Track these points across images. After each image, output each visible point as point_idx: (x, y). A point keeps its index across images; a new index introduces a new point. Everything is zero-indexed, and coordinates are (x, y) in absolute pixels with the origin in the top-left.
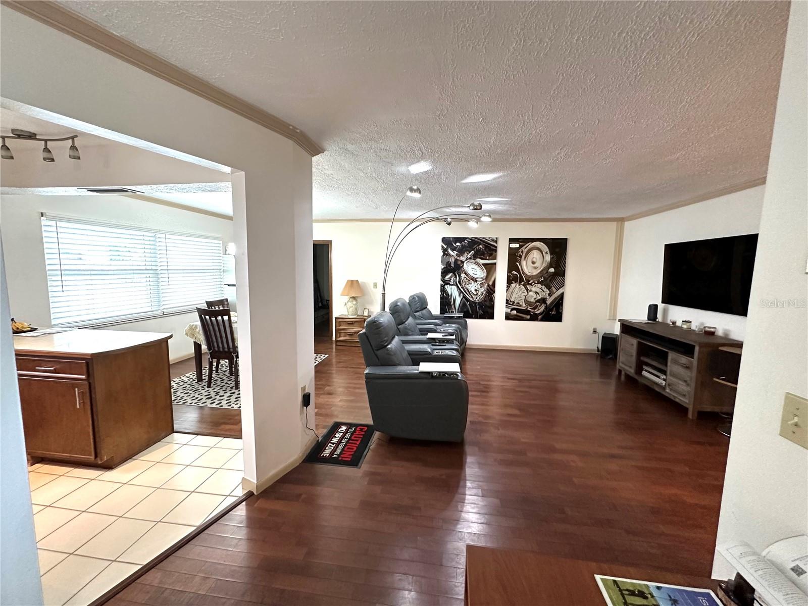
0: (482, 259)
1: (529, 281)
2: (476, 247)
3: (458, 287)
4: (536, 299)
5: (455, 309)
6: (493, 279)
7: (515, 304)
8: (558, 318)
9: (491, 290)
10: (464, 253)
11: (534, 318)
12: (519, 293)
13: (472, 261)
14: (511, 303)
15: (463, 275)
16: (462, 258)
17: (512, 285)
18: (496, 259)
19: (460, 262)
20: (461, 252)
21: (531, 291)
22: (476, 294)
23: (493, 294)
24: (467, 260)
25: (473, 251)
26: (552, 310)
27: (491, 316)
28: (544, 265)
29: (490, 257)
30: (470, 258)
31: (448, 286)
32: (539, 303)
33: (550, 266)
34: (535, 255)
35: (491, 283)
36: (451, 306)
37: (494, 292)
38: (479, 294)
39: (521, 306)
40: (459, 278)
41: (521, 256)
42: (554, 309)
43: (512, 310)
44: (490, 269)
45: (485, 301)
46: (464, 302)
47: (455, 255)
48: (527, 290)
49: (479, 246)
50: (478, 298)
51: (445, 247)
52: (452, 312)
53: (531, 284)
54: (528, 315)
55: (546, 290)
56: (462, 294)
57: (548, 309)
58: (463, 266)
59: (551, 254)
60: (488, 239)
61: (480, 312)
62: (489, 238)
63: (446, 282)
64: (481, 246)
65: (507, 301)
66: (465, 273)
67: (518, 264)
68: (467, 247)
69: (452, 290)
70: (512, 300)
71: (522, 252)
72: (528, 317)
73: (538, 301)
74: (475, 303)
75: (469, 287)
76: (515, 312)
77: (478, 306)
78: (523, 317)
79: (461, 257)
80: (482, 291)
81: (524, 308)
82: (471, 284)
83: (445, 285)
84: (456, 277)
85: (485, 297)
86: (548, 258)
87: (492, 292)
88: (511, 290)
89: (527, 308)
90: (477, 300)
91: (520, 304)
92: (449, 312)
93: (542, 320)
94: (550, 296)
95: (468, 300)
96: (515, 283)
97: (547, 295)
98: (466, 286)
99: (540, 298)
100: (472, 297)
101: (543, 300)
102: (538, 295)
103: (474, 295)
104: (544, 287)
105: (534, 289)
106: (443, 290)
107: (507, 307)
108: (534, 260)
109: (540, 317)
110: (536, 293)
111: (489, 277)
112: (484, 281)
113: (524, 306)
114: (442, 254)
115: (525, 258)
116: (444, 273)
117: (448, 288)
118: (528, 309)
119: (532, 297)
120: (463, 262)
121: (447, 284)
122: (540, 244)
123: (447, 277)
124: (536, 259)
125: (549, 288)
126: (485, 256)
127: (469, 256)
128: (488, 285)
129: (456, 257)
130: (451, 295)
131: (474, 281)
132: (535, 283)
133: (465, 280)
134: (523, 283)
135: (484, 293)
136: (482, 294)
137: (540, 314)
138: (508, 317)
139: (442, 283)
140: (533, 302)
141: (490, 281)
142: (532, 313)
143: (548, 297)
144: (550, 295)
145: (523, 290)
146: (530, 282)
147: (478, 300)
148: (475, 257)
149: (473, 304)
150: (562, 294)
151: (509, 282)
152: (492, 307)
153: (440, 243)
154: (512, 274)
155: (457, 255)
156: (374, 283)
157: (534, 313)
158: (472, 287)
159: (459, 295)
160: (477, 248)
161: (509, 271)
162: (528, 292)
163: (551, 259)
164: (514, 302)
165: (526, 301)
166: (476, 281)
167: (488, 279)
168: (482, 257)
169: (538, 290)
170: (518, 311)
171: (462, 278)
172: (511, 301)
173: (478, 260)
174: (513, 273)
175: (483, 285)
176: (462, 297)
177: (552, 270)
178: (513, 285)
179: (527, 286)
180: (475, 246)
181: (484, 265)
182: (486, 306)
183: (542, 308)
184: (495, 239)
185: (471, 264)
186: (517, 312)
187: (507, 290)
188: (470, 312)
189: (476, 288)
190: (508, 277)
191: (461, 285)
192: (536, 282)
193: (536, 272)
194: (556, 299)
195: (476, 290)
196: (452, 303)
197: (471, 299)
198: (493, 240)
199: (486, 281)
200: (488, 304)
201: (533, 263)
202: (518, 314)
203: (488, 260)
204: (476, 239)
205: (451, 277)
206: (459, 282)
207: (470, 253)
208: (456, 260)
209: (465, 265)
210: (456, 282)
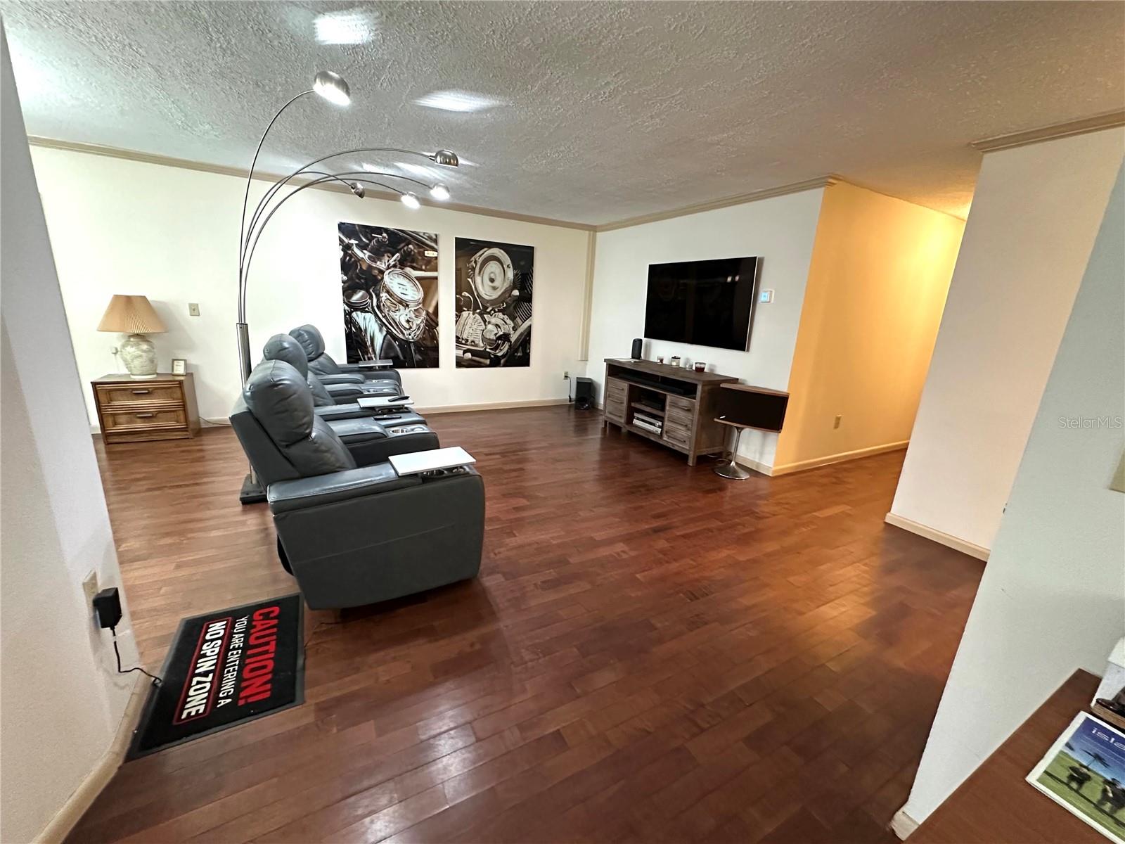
0: (414, 268)
1: (487, 308)
2: (403, 247)
3: (376, 316)
4: (497, 336)
5: (375, 354)
7: (468, 343)
8: (524, 361)
9: (432, 323)
10: (384, 256)
11: (495, 363)
12: (474, 326)
13: (398, 270)
14: (463, 342)
15: (384, 295)
16: (381, 265)
17: (463, 313)
18: (436, 270)
19: (376, 271)
20: (377, 254)
21: (489, 323)
22: (408, 327)
23: (435, 328)
24: (388, 268)
25: (398, 254)
26: (516, 351)
27: (435, 363)
28: (506, 285)
29: (428, 267)
30: (395, 266)
31: (359, 313)
32: (501, 340)
33: (514, 287)
34: (493, 267)
35: (431, 310)
36: (366, 347)
37: (437, 325)
38: (414, 327)
39: (476, 345)
40: (378, 300)
41: (473, 269)
42: (521, 348)
43: (465, 352)
44: (429, 285)
45: (424, 339)
46: (389, 340)
47: (366, 257)
48: (485, 321)
49: (408, 245)
50: (412, 335)
51: (346, 241)
52: (370, 359)
53: (489, 313)
54: (487, 359)
55: (509, 321)
56: (384, 328)
57: (512, 350)
58: (383, 278)
59: (514, 269)
60: (422, 234)
61: (417, 357)
62: (424, 233)
63: (352, 307)
64: (411, 246)
65: (457, 338)
66: (388, 292)
67: (470, 280)
68: (387, 245)
69: (367, 321)
70: (465, 336)
71: (475, 262)
72: (488, 362)
73: (499, 338)
74: (407, 342)
75: (396, 316)
76: (469, 355)
77: (413, 348)
78: (481, 363)
79: (378, 263)
80: (418, 322)
81: (482, 349)
82: (399, 310)
83: (353, 312)
84: (371, 298)
85: (424, 333)
86: (510, 274)
87: (433, 324)
88: (462, 321)
89: (486, 349)
90: (410, 337)
91: (477, 342)
92: (365, 360)
93: (505, 365)
94: (515, 331)
95: (395, 338)
96: (468, 310)
97: (511, 329)
98: (391, 313)
99: (502, 333)
100: (403, 334)
101: (505, 337)
102: (499, 329)
103: (405, 329)
104: (506, 317)
105: (494, 320)
106: (349, 321)
107: (457, 347)
108: (492, 276)
109: (502, 361)
110: (497, 326)
111: (429, 299)
112: (420, 306)
113: (481, 346)
114: (342, 253)
115: (480, 272)
116: (348, 291)
117: (359, 317)
118: (487, 350)
119: (492, 332)
120: (382, 272)
121: (356, 310)
122: (500, 252)
123: (356, 298)
124: (495, 275)
125: (513, 318)
126: (420, 263)
127: (392, 263)
128: (428, 314)
129: (368, 261)
130: (366, 330)
131: (403, 306)
132: (495, 312)
133: (389, 304)
134: (478, 311)
135: (422, 325)
136: (419, 329)
137: (503, 356)
138: (460, 363)
139: (347, 308)
140: (493, 340)
141: (430, 305)
142: (492, 356)
143: (512, 332)
144: (515, 329)
145: (479, 321)
146: (488, 310)
147: (413, 339)
148: (402, 264)
149: (405, 344)
150: (530, 327)
151: (459, 310)
152: (436, 349)
153: (336, 234)
154: (461, 296)
155: (370, 257)
156: (191, 305)
157: (495, 356)
158: (402, 316)
159: (381, 330)
160: (405, 248)
161: (458, 291)
162: (485, 325)
163: (515, 275)
164: (467, 340)
165: (484, 339)
166: (407, 306)
167: (427, 302)
168: (415, 265)
169: (500, 322)
170: (474, 353)
171: (383, 299)
172: (463, 339)
173: (408, 270)
174: (463, 294)
175: (419, 313)
176: (385, 333)
177: (516, 293)
178: (465, 314)
179: (485, 316)
180: (402, 245)
181: (419, 279)
182: (427, 348)
183: (506, 347)
184: (434, 237)
185: (396, 276)
186: (472, 355)
187: (456, 321)
188: (402, 358)
189: (407, 318)
190: (458, 300)
191: (381, 312)
192: (496, 310)
193: (495, 295)
194: (521, 334)
195: (408, 321)
196: (369, 343)
197: (401, 336)
198: (430, 238)
199: (423, 305)
200: (429, 343)
201: (492, 280)
202: (474, 358)
203: (425, 271)
204: (401, 234)
205: (362, 297)
206: (379, 307)
207: (393, 256)
208: (370, 266)
209: (386, 278)
210: (373, 307)
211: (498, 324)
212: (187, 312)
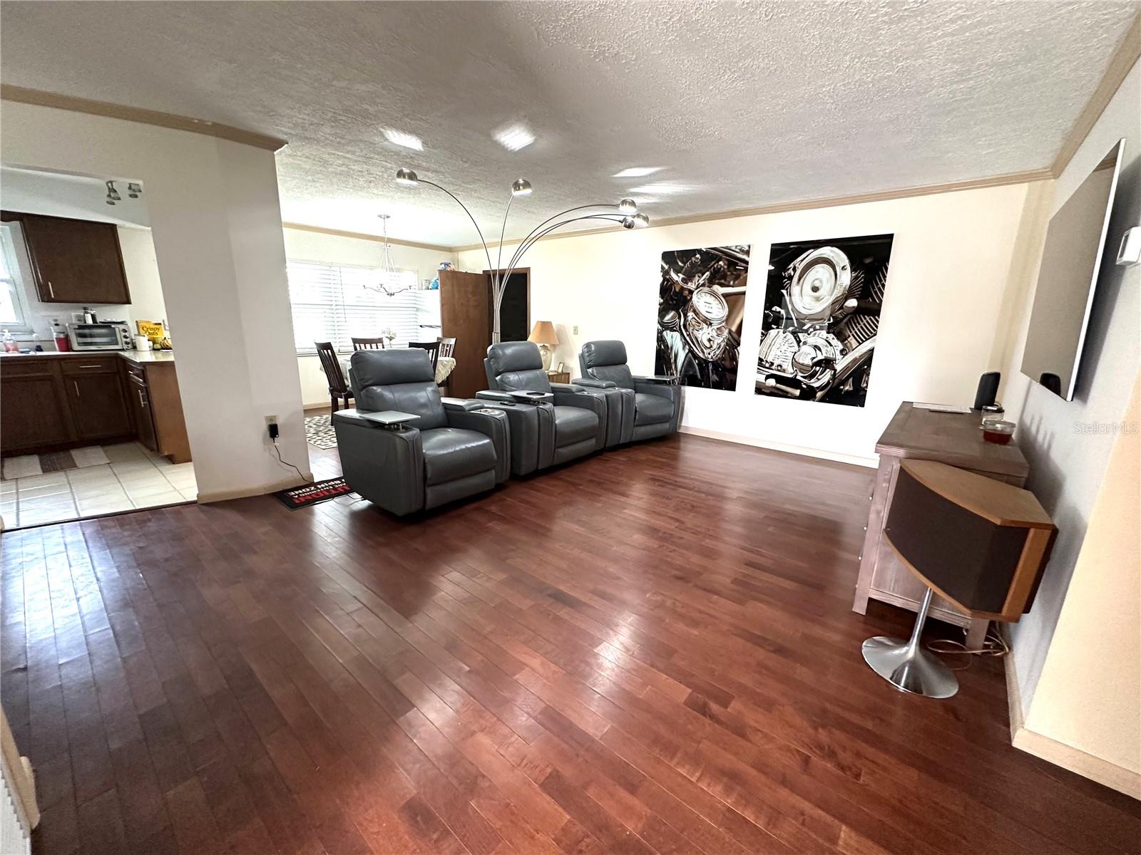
0: (722, 285)
1: (804, 325)
2: (713, 265)
3: (682, 334)
4: (815, 360)
5: (677, 371)
6: (738, 321)
7: (773, 367)
8: (856, 398)
9: (734, 342)
10: (695, 276)
11: (808, 394)
12: (782, 349)
13: (706, 289)
14: (767, 365)
15: (691, 315)
16: (691, 286)
17: (772, 331)
18: (745, 284)
19: (687, 292)
21: (805, 343)
22: (708, 346)
23: (736, 348)
24: (697, 288)
25: (708, 273)
26: (844, 382)
28: (838, 292)
29: (736, 282)
30: (703, 285)
31: (668, 332)
32: (821, 367)
33: (849, 294)
34: (821, 272)
35: (734, 329)
36: (671, 364)
37: (739, 344)
38: (715, 346)
39: (784, 371)
40: (685, 319)
41: (791, 278)
42: (851, 380)
43: (768, 377)
44: (735, 302)
45: (723, 359)
46: (690, 358)
47: (679, 280)
48: (799, 342)
49: (718, 262)
50: (712, 354)
51: (666, 267)
52: (672, 374)
53: (806, 331)
54: (797, 388)
55: (835, 342)
56: (687, 347)
57: (836, 381)
58: (691, 298)
59: (853, 270)
60: (733, 248)
61: (714, 378)
62: (736, 247)
63: (664, 326)
64: (721, 263)
65: (761, 360)
66: (694, 311)
67: (784, 292)
68: (699, 266)
69: (674, 339)
70: (770, 359)
71: (794, 269)
72: (797, 392)
73: (818, 363)
74: (706, 361)
76: (772, 382)
77: (711, 368)
78: (787, 393)
79: (690, 283)
80: (719, 342)
81: (791, 376)
83: (663, 331)
84: (680, 318)
85: (724, 352)
86: (846, 278)
87: (735, 344)
88: (768, 340)
89: (796, 375)
90: (710, 357)
91: (784, 367)
93: (822, 400)
94: (844, 355)
95: (695, 356)
96: (778, 328)
97: (838, 353)
98: (695, 332)
99: (823, 358)
100: (703, 353)
101: (827, 363)
102: (818, 351)
103: (706, 347)
104: (831, 336)
105: (812, 340)
106: (661, 339)
107: (759, 371)
108: (817, 284)
109: (819, 394)
110: (816, 348)
111: (733, 316)
112: (723, 324)
113: (789, 372)
115: (799, 280)
116: (662, 313)
117: (668, 335)
118: (798, 377)
119: (807, 356)
120: (691, 292)
121: (666, 329)
122: (832, 251)
123: (667, 318)
124: (821, 281)
125: (841, 337)
126: (728, 280)
127: (701, 282)
128: (730, 332)
130: (672, 348)
131: (707, 324)
132: (815, 330)
133: (694, 323)
134: (791, 329)
135: (723, 345)
136: (719, 348)
137: (821, 388)
138: (760, 390)
139: (660, 328)
140: (807, 366)
141: (732, 325)
142: (804, 386)
143: (839, 356)
144: (844, 352)
145: (790, 341)
146: (805, 328)
147: (712, 358)
148: (711, 282)
149: (703, 363)
150: (872, 350)
151: (767, 327)
152: (734, 370)
154: (772, 312)
156: (575, 327)
157: (809, 387)
158: (704, 334)
159: (684, 348)
160: (715, 266)
161: (768, 305)
162: (799, 346)
163: (854, 279)
164: (772, 364)
165: (794, 363)
166: (711, 324)
167: (731, 321)
168: (723, 281)
169: (821, 343)
170: (780, 379)
171: (689, 318)
172: (767, 362)
173: (716, 288)
174: (774, 309)
175: (721, 331)
176: (687, 351)
177: (852, 303)
178: (773, 333)
179: (799, 334)
180: (713, 263)
181: (725, 296)
182: (725, 369)
183: (826, 377)
184: (747, 248)
185: (703, 295)
186: (777, 382)
187: (762, 341)
189: (709, 336)
190: (766, 317)
191: (686, 330)
192: (818, 327)
193: (817, 308)
194: (855, 360)
195: (709, 340)
196: (672, 361)
197: (701, 355)
198: (742, 251)
199: (726, 324)
200: (727, 364)
201: (815, 289)
202: (778, 385)
203: (733, 287)
204: (713, 252)
205: (672, 318)
206: (685, 326)
207: (703, 275)
208: (682, 289)
209: (695, 297)
210: (680, 326)
211: (820, 343)
212: (573, 331)
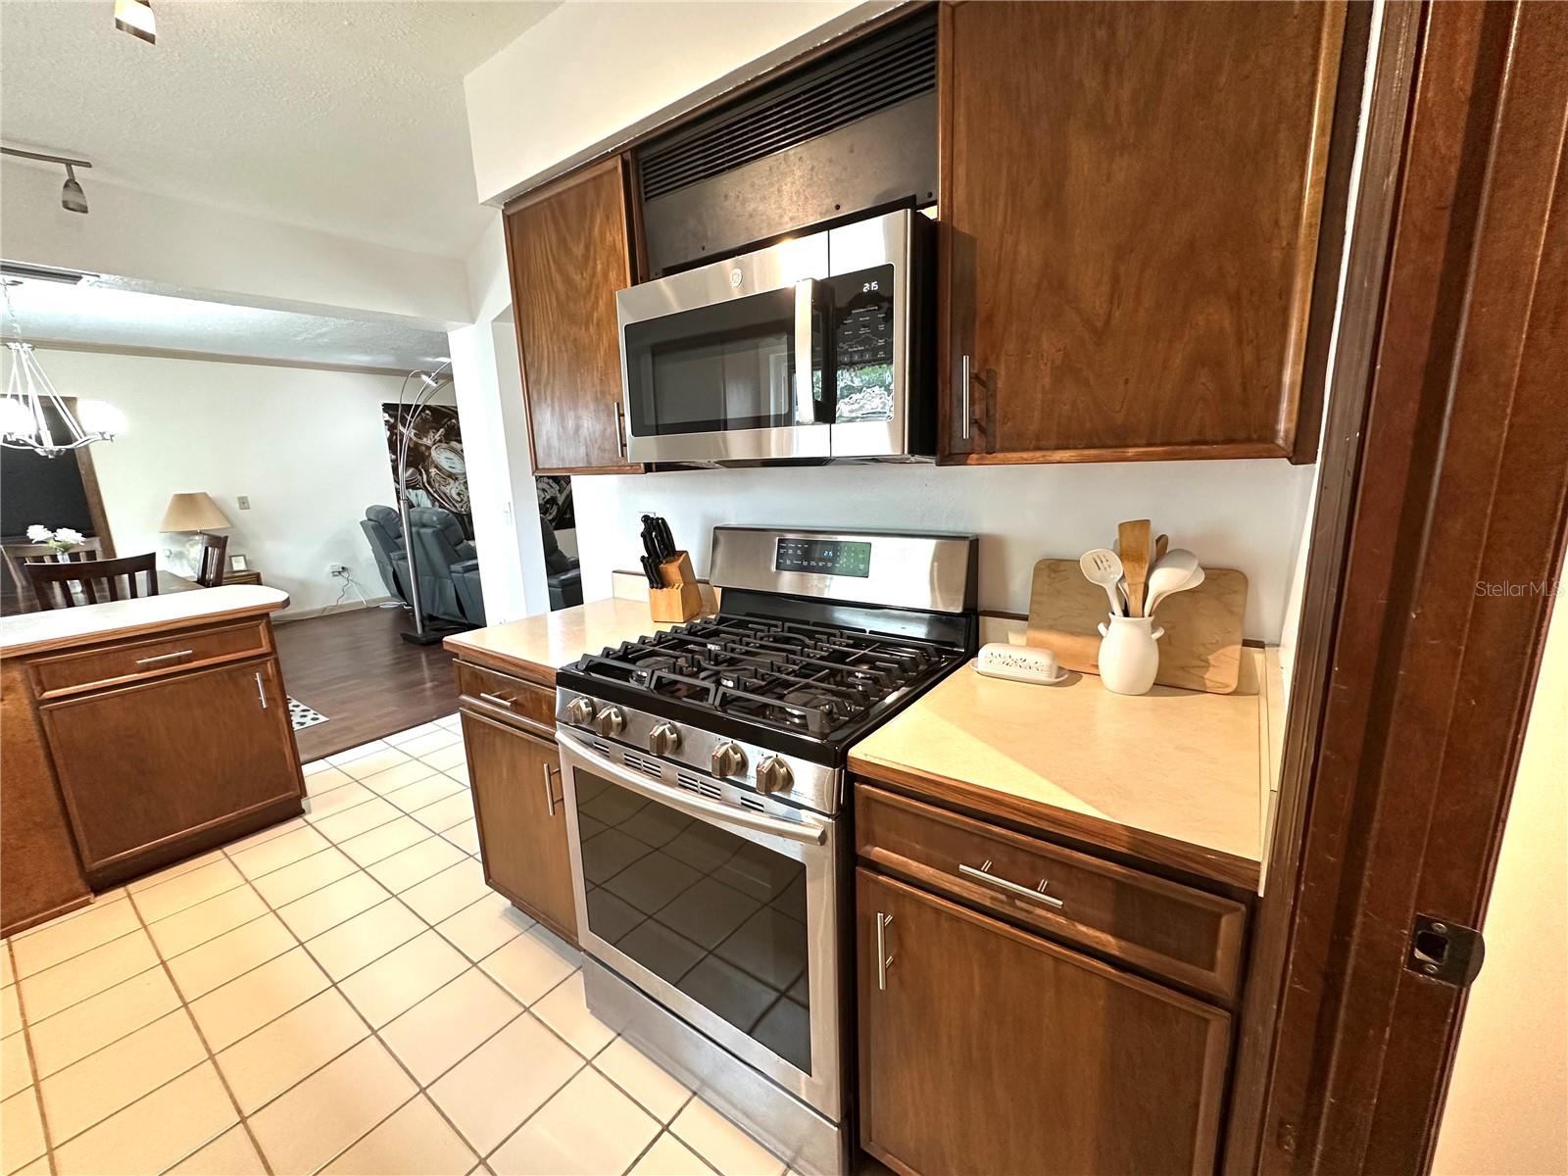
2: (446, 423)
3: (428, 492)
10: (429, 432)
13: (444, 445)
15: (433, 471)
16: (427, 441)
19: (424, 448)
20: (421, 431)
22: (459, 500)
24: (435, 444)
25: (442, 430)
30: (440, 441)
31: (410, 490)
38: (465, 499)
40: (428, 476)
47: (411, 435)
49: (450, 420)
51: (392, 421)
55: (554, 485)
56: (437, 503)
58: (430, 454)
64: (453, 421)
66: (436, 467)
68: (431, 422)
69: (419, 498)
73: (548, 502)
74: (461, 515)
75: (447, 490)
79: (425, 439)
82: (449, 484)
84: (421, 474)
90: (463, 510)
94: (561, 494)
97: (557, 492)
98: (442, 488)
99: (549, 497)
100: (455, 507)
101: (553, 501)
102: (546, 493)
103: (457, 502)
104: (551, 481)
105: (540, 485)
109: (553, 525)
110: (544, 490)
114: (388, 433)
117: (411, 494)
120: (429, 448)
121: (407, 488)
125: (558, 481)
127: (437, 437)
129: (414, 439)
130: (419, 507)
131: (452, 479)
133: (438, 479)
139: (398, 486)
143: (559, 495)
147: (465, 511)
148: (447, 438)
153: (381, 414)
155: (415, 435)
156: (240, 499)
158: (452, 489)
159: (433, 505)
160: (449, 423)
166: (457, 478)
169: (546, 486)
171: (433, 474)
173: (453, 444)
180: (445, 421)
183: (555, 511)
185: (443, 450)
189: (458, 491)
191: (432, 487)
194: (565, 497)
195: (459, 494)
197: (453, 509)
204: (444, 410)
205: (412, 475)
206: (429, 483)
207: (438, 431)
208: (416, 444)
209: (433, 453)
210: (423, 483)
212: (237, 505)
